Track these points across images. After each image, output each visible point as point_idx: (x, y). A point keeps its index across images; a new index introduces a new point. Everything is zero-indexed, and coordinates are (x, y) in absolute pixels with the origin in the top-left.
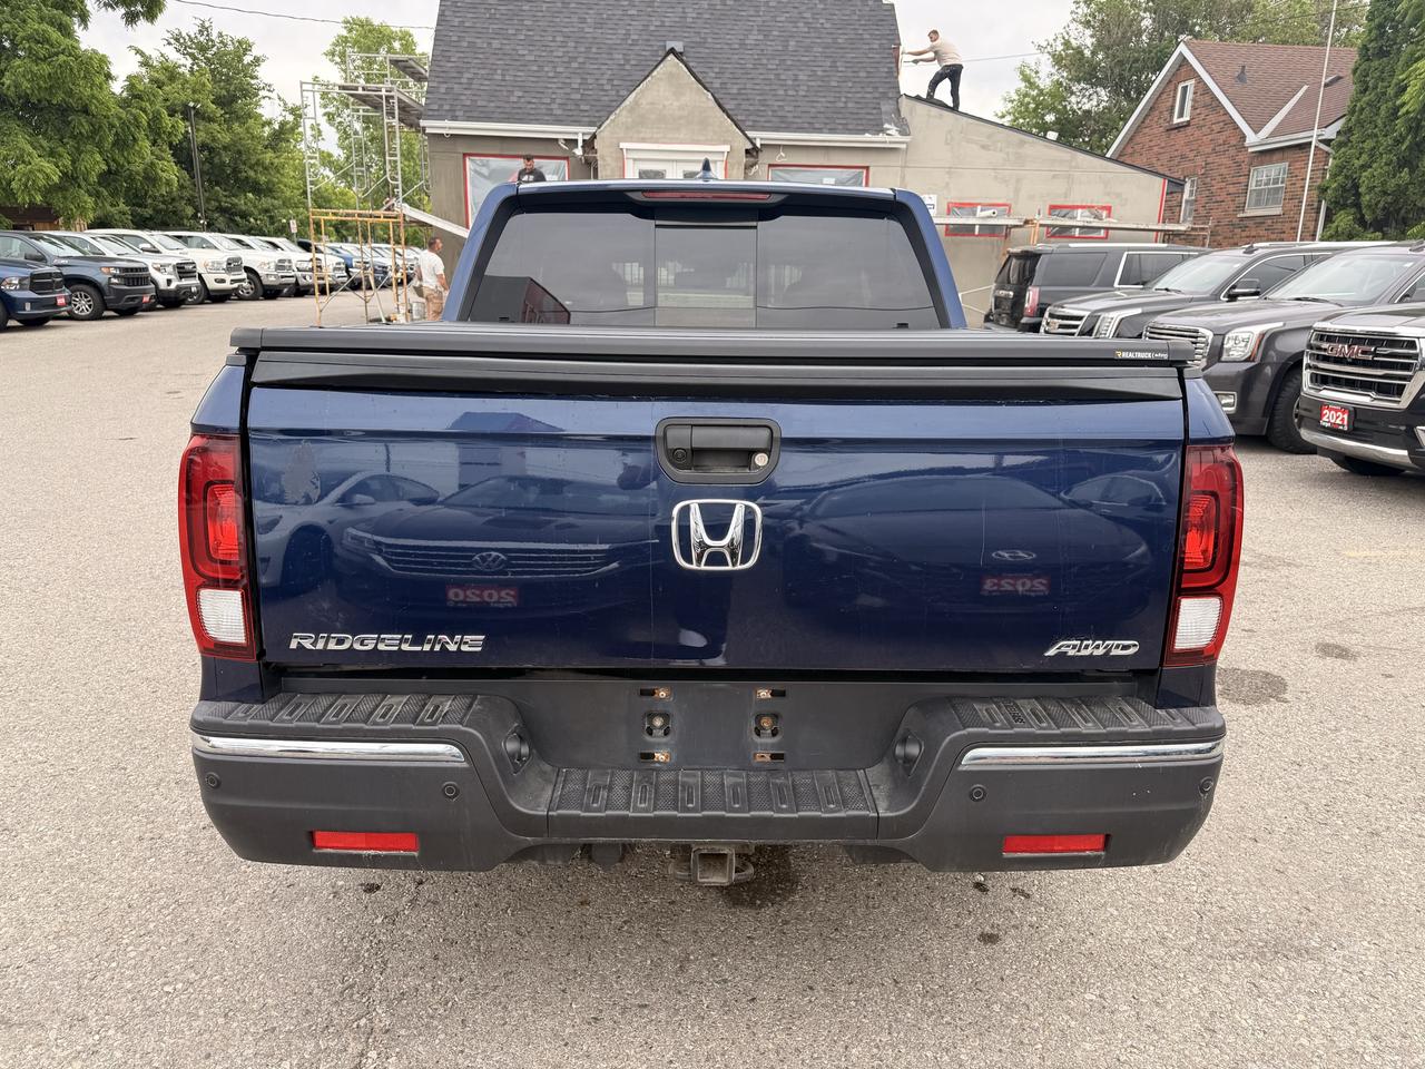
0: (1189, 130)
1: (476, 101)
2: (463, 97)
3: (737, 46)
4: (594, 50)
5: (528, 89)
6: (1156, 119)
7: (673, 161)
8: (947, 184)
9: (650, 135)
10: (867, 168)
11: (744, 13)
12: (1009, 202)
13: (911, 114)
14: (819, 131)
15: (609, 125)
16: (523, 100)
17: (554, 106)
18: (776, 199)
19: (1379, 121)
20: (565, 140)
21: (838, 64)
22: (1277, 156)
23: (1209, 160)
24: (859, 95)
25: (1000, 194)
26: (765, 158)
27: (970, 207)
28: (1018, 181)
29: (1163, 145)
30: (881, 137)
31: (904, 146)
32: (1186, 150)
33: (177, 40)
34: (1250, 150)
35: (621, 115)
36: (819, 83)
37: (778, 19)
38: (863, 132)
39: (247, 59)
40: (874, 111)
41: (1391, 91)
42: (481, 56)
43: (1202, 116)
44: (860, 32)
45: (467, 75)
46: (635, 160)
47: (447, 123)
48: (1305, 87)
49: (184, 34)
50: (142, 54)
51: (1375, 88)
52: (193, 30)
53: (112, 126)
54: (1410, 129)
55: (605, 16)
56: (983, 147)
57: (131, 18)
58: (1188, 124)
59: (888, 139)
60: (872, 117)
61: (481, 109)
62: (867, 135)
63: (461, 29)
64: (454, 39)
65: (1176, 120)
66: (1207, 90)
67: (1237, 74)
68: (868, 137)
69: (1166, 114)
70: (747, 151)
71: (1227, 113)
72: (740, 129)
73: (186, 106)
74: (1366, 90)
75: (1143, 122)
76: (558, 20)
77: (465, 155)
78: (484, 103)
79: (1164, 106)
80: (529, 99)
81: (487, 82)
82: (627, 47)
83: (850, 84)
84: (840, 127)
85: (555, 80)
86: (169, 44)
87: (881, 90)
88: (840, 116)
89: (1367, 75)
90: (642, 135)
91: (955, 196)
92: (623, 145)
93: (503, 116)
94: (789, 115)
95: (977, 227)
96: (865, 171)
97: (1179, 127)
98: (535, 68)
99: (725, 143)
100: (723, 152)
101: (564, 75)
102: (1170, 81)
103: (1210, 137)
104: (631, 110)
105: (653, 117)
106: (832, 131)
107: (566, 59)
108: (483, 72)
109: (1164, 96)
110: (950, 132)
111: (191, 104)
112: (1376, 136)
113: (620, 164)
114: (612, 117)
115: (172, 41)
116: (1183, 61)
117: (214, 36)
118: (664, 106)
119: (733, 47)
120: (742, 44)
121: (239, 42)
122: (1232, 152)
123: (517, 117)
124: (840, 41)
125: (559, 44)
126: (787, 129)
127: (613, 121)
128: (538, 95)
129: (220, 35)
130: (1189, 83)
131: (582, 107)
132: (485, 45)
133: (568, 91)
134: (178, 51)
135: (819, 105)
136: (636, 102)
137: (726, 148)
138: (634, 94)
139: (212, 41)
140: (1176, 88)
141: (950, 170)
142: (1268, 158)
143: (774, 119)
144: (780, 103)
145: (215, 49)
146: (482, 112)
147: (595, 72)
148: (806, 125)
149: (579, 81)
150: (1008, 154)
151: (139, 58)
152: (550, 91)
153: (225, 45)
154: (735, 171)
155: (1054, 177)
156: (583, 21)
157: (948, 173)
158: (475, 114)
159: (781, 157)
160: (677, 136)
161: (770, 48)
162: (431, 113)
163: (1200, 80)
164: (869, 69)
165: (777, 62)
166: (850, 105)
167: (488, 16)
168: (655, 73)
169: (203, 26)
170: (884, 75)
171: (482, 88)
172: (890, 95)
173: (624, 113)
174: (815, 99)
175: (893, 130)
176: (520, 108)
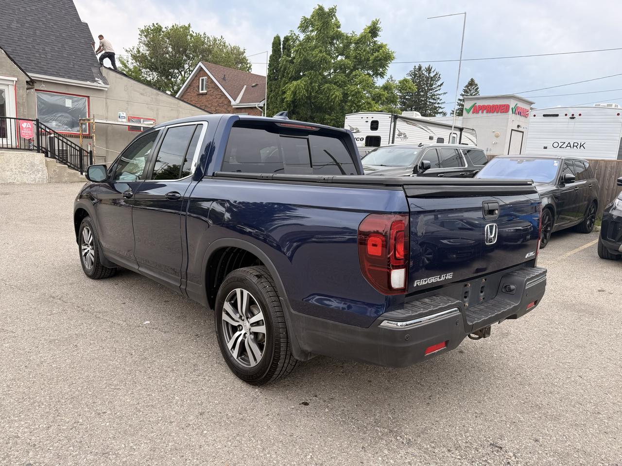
0: (207, 96)
3: (6, 28)
6: (192, 90)
8: (127, 108)
10: (88, 97)
11: (6, 12)
12: (154, 119)
13: (107, 75)
14: (63, 77)
19: (278, 103)
21: (65, 46)
22: (243, 110)
23: (217, 109)
24: (80, 63)
25: (150, 115)
26: (37, 86)
27: (138, 119)
28: (157, 110)
29: (197, 100)
30: (95, 84)
31: (106, 89)
32: (207, 104)
34: (233, 107)
36: (57, 54)
37: (27, 18)
38: (87, 80)
40: (89, 72)
41: (280, 93)
43: (212, 91)
44: (73, 33)
48: (245, 86)
51: (275, 91)
54: (288, 107)
56: (142, 94)
58: (206, 94)
59: (99, 85)
60: (88, 74)
62: (88, 82)
65: (201, 92)
66: (213, 82)
67: (222, 77)
68: (88, 83)
69: (197, 89)
70: (27, 82)
71: (222, 91)
72: (22, 70)
74: (271, 91)
75: (187, 90)
79: (195, 85)
83: (74, 57)
84: (74, 76)
87: (90, 62)
88: (72, 71)
89: (271, 86)
91: (131, 114)
94: (44, 67)
95: (142, 128)
96: (87, 98)
97: (203, 94)
99: (14, 76)
100: (13, 81)
102: (196, 76)
103: (216, 100)
106: (70, 78)
109: (195, 81)
110: (126, 86)
112: (277, 107)
116: (201, 69)
119: (4, 27)
120: (9, 27)
122: (226, 106)
124: (63, 35)
126: (45, 74)
130: (204, 78)
135: (60, 64)
137: (16, 79)
140: (199, 80)
141: (128, 102)
142: (240, 110)
143: (36, 68)
144: (39, 61)
148: (55, 73)
150: (152, 98)
154: (21, 91)
155: (172, 110)
157: (127, 103)
159: (43, 87)
161: (26, 32)
163: (209, 77)
164: (82, 52)
165: (32, 40)
166: (76, 67)
170: (90, 55)
172: (95, 65)
174: (57, 61)
175: (100, 82)
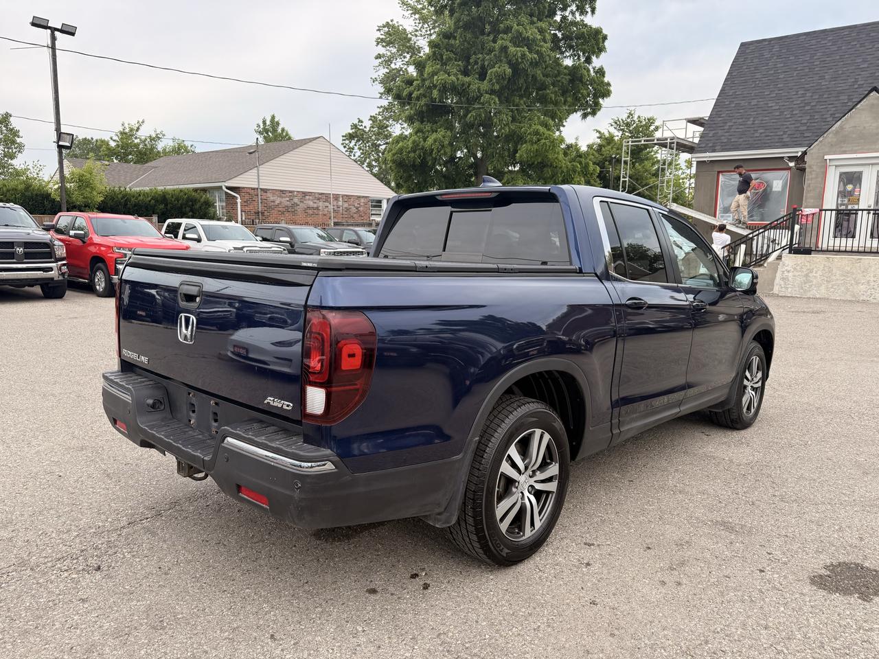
1: (731, 139)
2: (723, 138)
4: (825, 96)
5: (768, 128)
7: (869, 164)
9: (850, 149)
15: (818, 144)
16: (763, 135)
17: (785, 136)
18: (494, 195)
20: (788, 157)
33: (616, 123)
35: (829, 137)
39: (652, 128)
42: (741, 111)
45: (728, 124)
46: (836, 166)
47: (708, 154)
49: (620, 120)
50: (599, 132)
52: (624, 117)
53: (563, 172)
55: (840, 72)
57: (585, 116)
61: (733, 143)
63: (733, 96)
64: (727, 103)
73: (611, 157)
76: (803, 80)
77: (719, 172)
78: (736, 140)
80: (767, 134)
81: (741, 127)
82: (854, 90)
85: (790, 119)
86: (612, 125)
90: (844, 149)
92: (826, 157)
93: (747, 146)
98: (778, 114)
101: (799, 115)
104: (837, 132)
105: (854, 136)
107: (801, 105)
108: (741, 120)
111: (614, 156)
113: (823, 170)
114: (821, 139)
115: (613, 124)
117: (635, 118)
118: (864, 127)
121: (648, 119)
123: (756, 146)
125: (800, 96)
127: (821, 142)
128: (775, 131)
129: (639, 117)
131: (806, 135)
132: (746, 104)
133: (799, 125)
134: (615, 128)
136: (841, 128)
138: (839, 123)
139: (634, 121)
145: (635, 125)
146: (733, 145)
147: (822, 110)
149: (808, 118)
151: (598, 135)
152: (785, 127)
153: (641, 122)
156: (822, 78)
158: (728, 147)
160: (874, 147)
162: (700, 149)
167: (753, 86)
168: (858, 106)
169: (630, 113)
171: (737, 130)
173: (830, 136)
176: (760, 140)
